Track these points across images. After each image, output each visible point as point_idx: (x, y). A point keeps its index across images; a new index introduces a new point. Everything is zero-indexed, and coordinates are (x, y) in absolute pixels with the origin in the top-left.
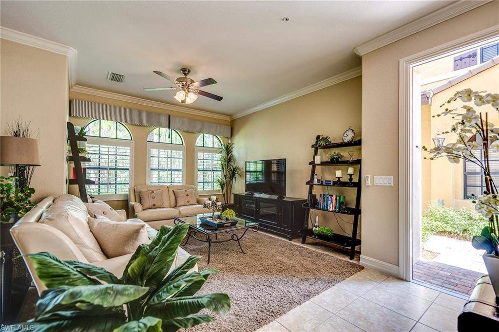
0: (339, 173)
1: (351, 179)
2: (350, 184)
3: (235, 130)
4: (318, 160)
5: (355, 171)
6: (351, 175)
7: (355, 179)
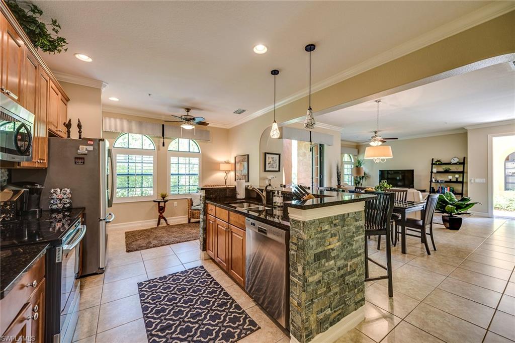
0: (450, 177)
1: (457, 180)
2: (457, 182)
3: (360, 152)
4: (435, 170)
5: (460, 176)
6: (457, 178)
7: (460, 180)
